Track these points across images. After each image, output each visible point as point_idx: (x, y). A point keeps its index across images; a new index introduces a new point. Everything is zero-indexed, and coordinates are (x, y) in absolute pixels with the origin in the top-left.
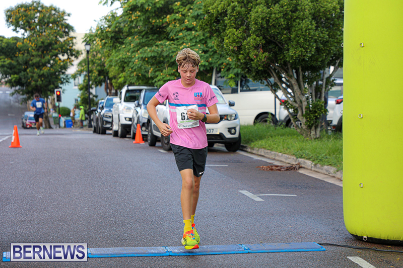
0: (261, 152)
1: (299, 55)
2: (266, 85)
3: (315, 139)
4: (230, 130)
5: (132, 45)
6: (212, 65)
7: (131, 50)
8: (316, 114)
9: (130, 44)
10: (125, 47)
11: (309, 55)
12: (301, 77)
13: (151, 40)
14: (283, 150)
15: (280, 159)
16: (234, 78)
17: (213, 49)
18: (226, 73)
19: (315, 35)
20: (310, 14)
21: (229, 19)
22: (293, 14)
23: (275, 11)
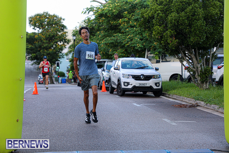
0: (174, 97)
1: (196, 41)
2: (177, 58)
3: (206, 89)
4: (156, 84)
5: (100, 36)
6: (145, 47)
7: (99, 39)
8: (206, 75)
9: (99, 36)
10: (95, 38)
11: (202, 41)
12: (197, 53)
13: (110, 33)
14: (187, 96)
15: (186, 101)
16: (158, 55)
17: (146, 38)
18: (154, 51)
19: (205, 29)
20: (202, 17)
21: (156, 21)
22: (192, 17)
23: (182, 16)
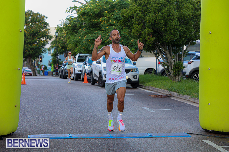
0: (150, 88)
1: (171, 39)
2: (153, 54)
3: (178, 82)
4: (134, 77)
5: (82, 33)
7: (81, 36)
8: (179, 69)
9: (81, 33)
10: (78, 35)
11: (176, 39)
12: (171, 50)
13: (91, 30)
14: (162, 87)
15: (161, 92)
16: (134, 51)
17: (124, 36)
18: (131, 48)
19: (179, 28)
20: (177, 17)
21: (135, 20)
22: (168, 18)
23: (159, 16)
